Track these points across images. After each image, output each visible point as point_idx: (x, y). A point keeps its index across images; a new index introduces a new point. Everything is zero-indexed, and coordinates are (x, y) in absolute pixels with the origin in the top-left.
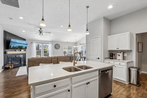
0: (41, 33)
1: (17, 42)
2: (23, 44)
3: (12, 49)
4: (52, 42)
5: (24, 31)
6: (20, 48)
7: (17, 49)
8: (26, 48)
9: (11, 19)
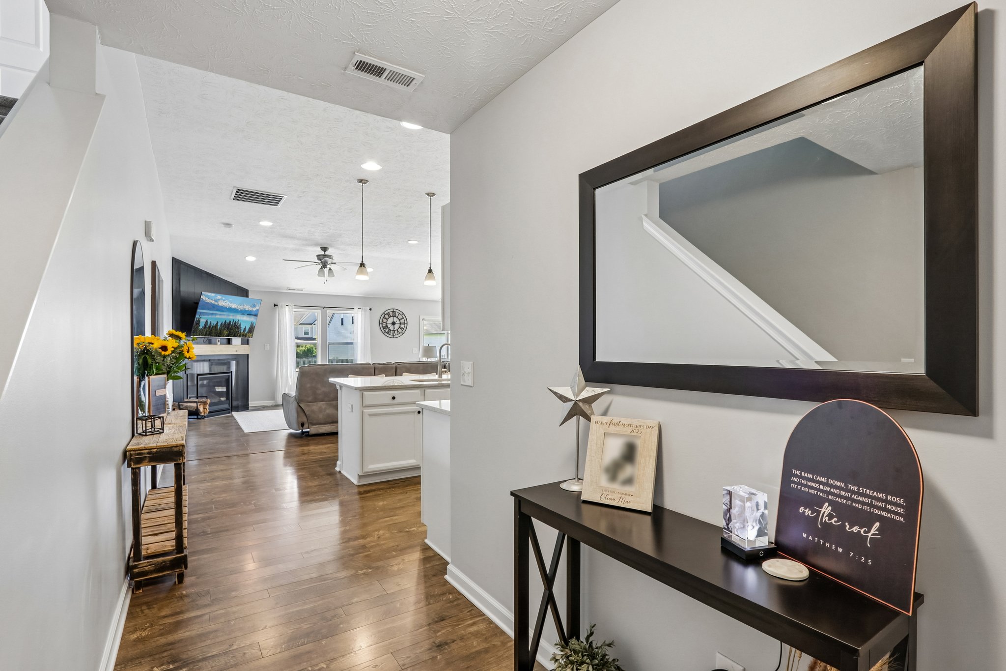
0: (324, 265)
1: (221, 303)
2: (243, 312)
3: (201, 333)
4: (367, 301)
5: (251, 259)
6: (230, 331)
7: (219, 334)
8: (251, 330)
9: (228, 225)
